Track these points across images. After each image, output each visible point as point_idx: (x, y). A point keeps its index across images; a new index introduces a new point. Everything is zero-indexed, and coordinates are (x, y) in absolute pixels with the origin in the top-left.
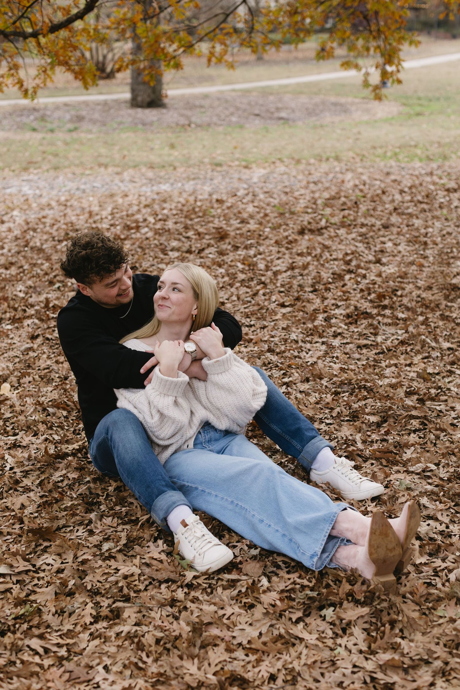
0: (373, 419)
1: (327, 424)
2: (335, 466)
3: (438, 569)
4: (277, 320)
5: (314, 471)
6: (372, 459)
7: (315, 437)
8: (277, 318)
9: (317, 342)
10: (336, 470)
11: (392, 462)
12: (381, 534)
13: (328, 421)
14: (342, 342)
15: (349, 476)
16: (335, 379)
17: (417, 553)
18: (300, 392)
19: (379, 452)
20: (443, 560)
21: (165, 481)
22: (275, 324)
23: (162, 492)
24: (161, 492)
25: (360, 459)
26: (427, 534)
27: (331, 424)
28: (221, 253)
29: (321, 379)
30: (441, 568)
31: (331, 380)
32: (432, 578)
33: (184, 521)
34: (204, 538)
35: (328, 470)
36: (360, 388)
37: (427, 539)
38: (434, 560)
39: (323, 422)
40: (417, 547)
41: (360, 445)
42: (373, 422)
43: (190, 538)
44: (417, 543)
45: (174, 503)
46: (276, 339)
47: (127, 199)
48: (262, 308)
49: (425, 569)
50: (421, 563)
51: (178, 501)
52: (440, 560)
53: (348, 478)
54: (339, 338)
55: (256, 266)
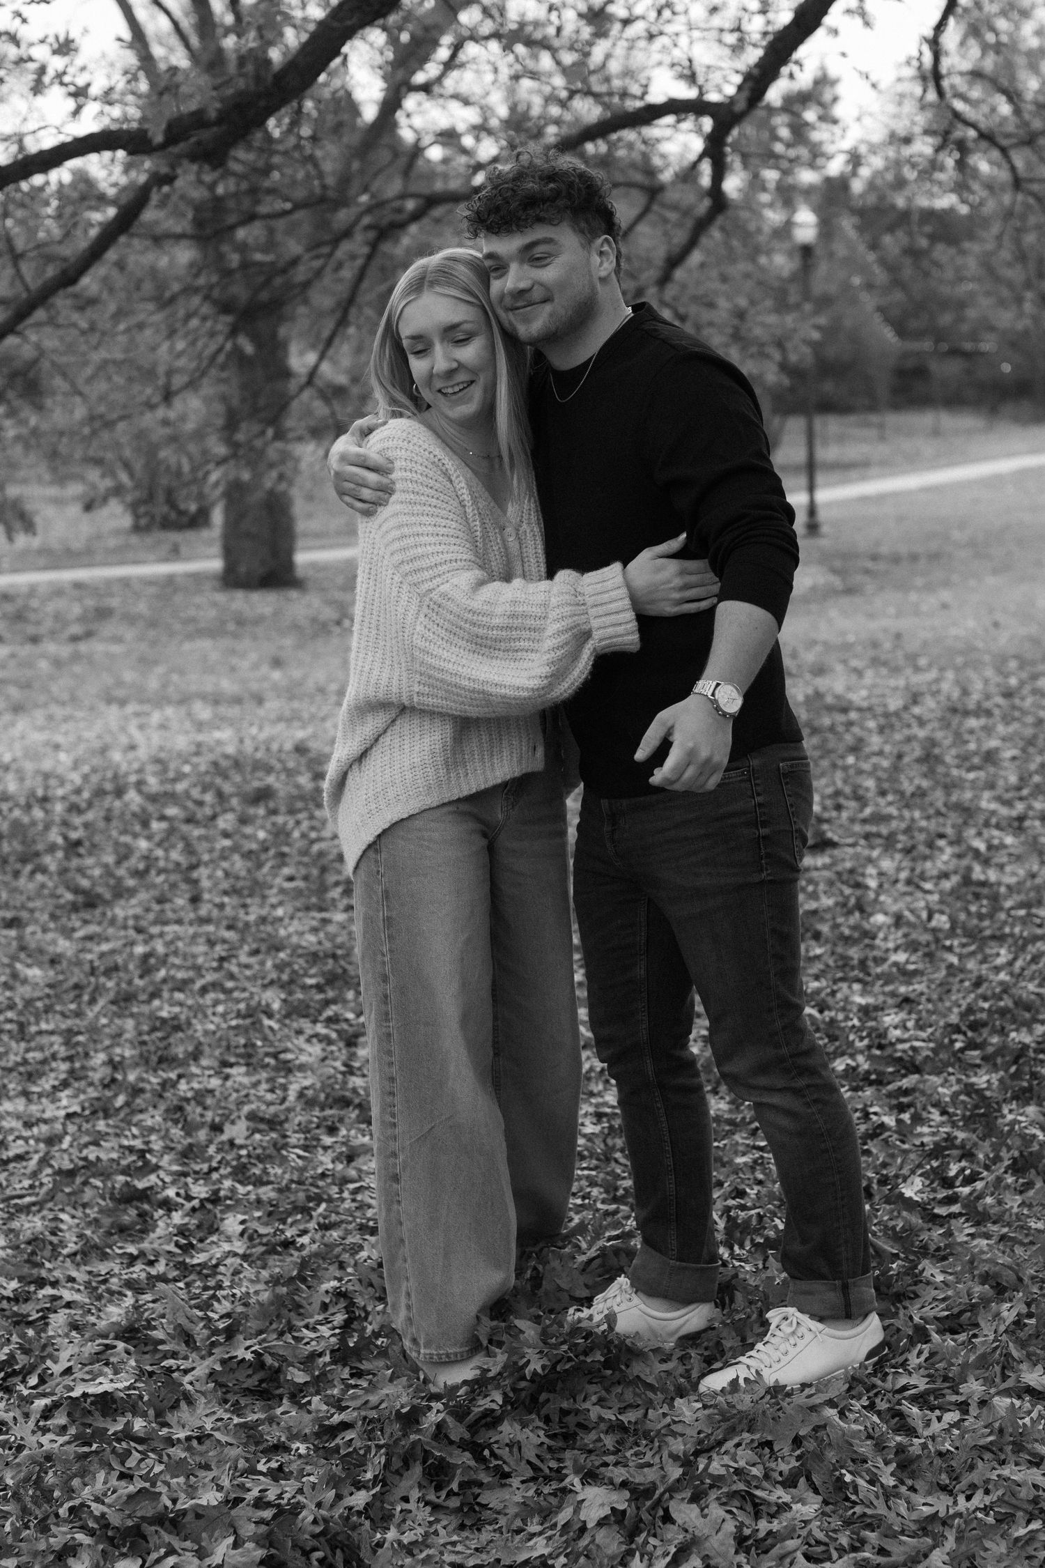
55: (288, 834)
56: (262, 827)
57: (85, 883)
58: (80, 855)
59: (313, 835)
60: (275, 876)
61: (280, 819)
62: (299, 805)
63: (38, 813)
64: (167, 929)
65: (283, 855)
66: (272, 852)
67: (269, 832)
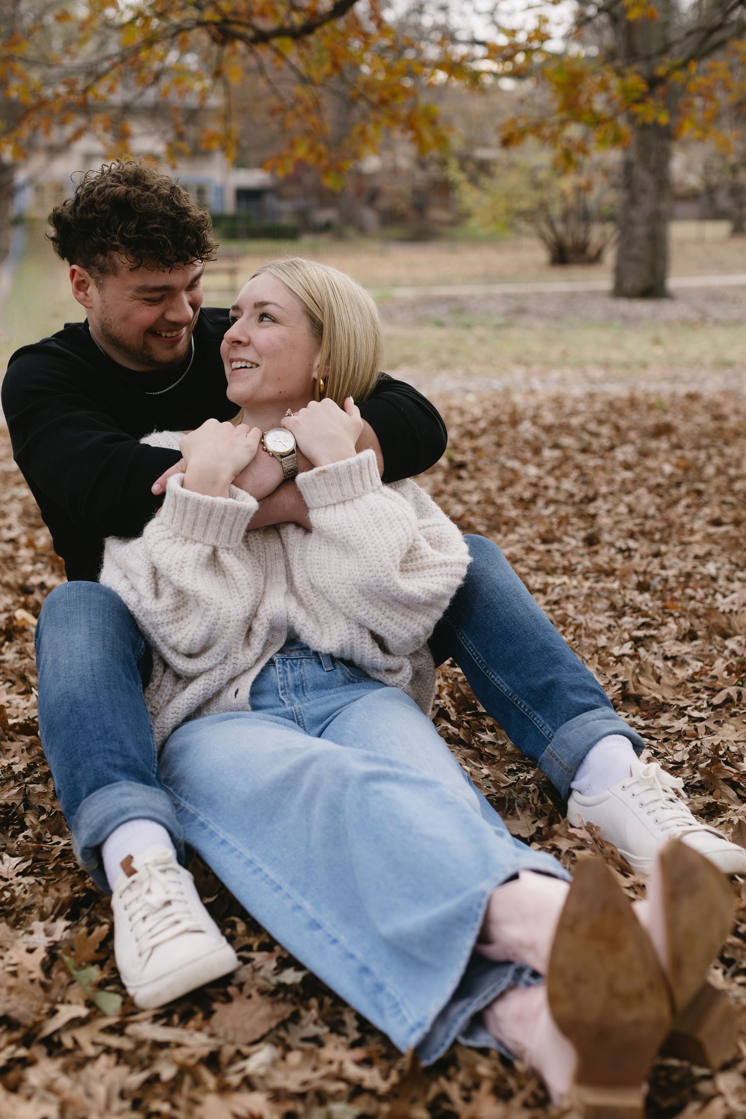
1: (692, 720)
2: (628, 782)
4: (690, 543)
5: (575, 795)
7: (598, 707)
8: (692, 539)
10: (626, 795)
13: (696, 714)
15: (659, 812)
18: (666, 658)
21: (125, 757)
22: (682, 551)
23: (109, 781)
24: (100, 782)
25: (732, 793)
27: (701, 720)
28: (644, 454)
29: (726, 636)
33: (130, 859)
34: (169, 910)
35: (607, 793)
39: (684, 715)
43: (135, 907)
45: (123, 812)
46: (671, 573)
48: (670, 526)
51: (136, 808)
53: (653, 816)
55: (700, 470)
56: (668, 461)
58: (460, 478)
59: (732, 472)
60: (694, 517)
61: (689, 455)
62: (705, 441)
65: (699, 493)
66: (683, 489)
67: (677, 466)
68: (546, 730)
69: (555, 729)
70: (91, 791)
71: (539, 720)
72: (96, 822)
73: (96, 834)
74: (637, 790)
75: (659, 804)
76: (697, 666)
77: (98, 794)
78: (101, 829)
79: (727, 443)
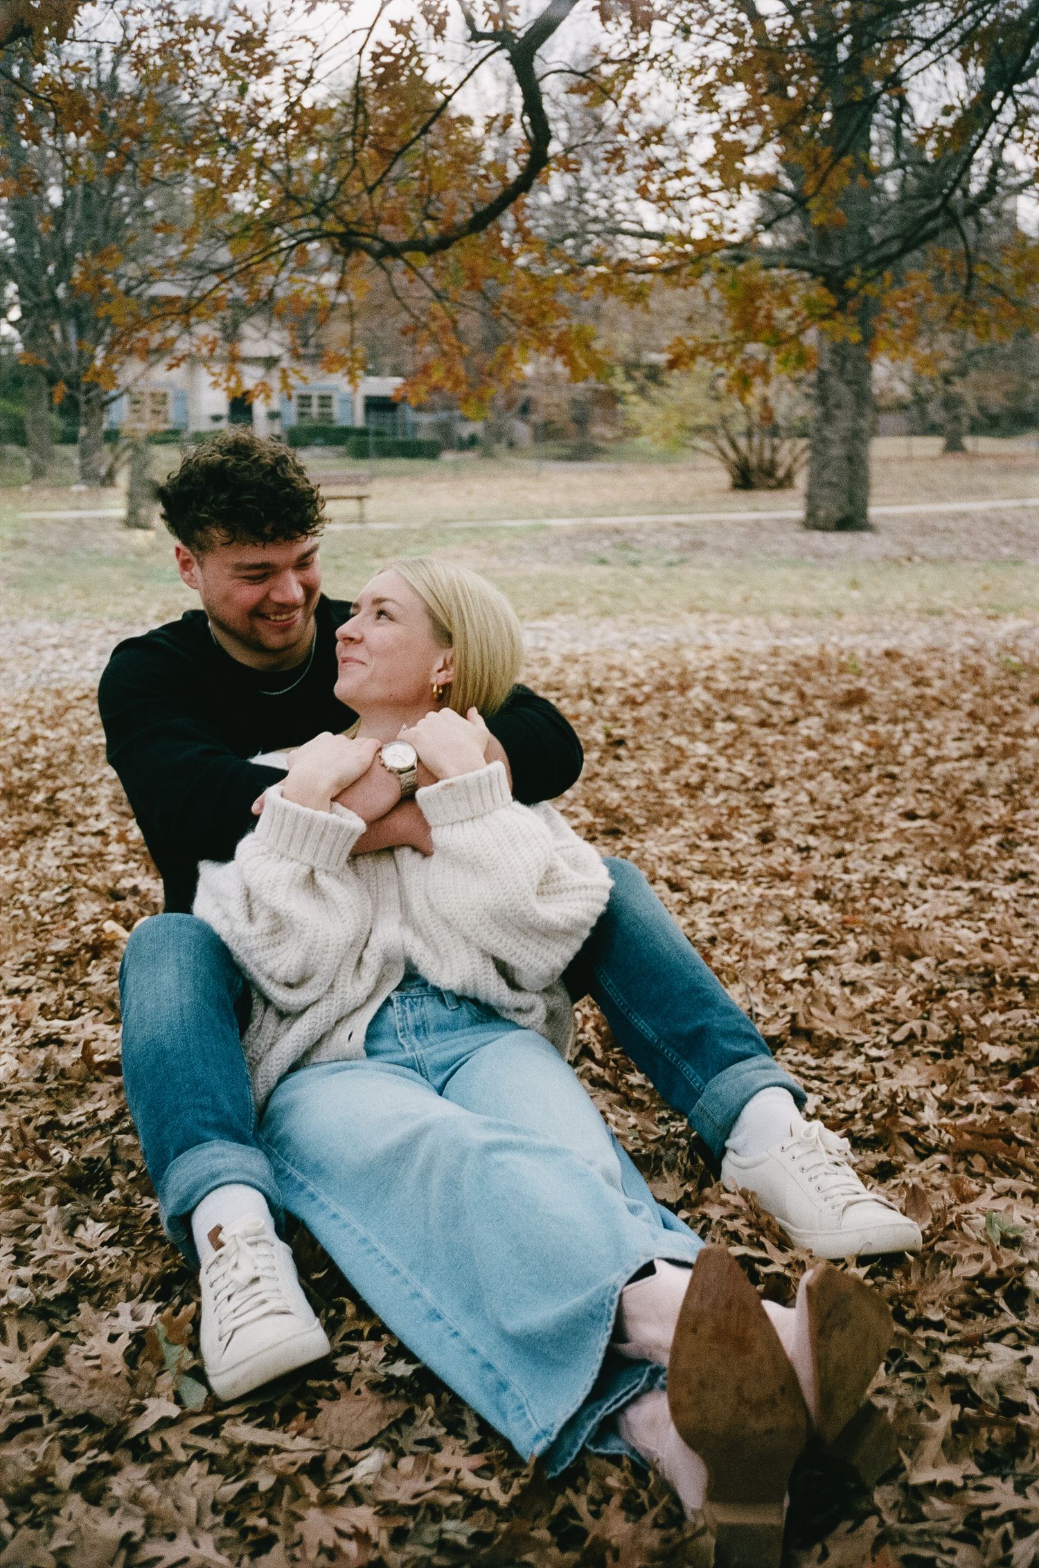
0: (999, 1053)
1: (870, 1059)
2: (787, 1142)
3: (985, 1515)
4: (878, 841)
5: (730, 1155)
6: (945, 1152)
7: (752, 1055)
8: (880, 836)
9: (958, 888)
10: (786, 1157)
11: (1000, 1164)
12: (719, 1335)
13: (874, 1052)
14: (1024, 892)
15: (821, 1178)
16: (951, 962)
17: (932, 1447)
18: (844, 984)
19: (970, 1133)
20: (1020, 1488)
21: (218, 1113)
22: (869, 850)
23: (200, 1141)
24: (191, 1141)
25: (909, 1150)
26: (999, 1387)
27: (880, 1059)
28: (832, 728)
29: (912, 958)
30: (998, 1512)
31: (940, 963)
32: (947, 1544)
33: (218, 1229)
35: (765, 1155)
36: (1008, 983)
37: (995, 1404)
38: (987, 1481)
39: (860, 1054)
40: (940, 1427)
41: (929, 1115)
42: (999, 1062)
44: (949, 1412)
45: (214, 1176)
46: (855, 877)
47: (705, 654)
48: (857, 819)
49: (938, 1505)
50: (931, 1486)
51: (229, 1171)
52: (1009, 1486)
53: (815, 1183)
54: (1021, 882)
55: (895, 749)
56: (858, 738)
57: (613, 797)
58: (618, 758)
59: (932, 752)
60: (885, 809)
61: (883, 730)
62: (903, 713)
63: (586, 705)
64: (722, 885)
65: (893, 777)
66: (875, 773)
67: (869, 744)
68: (697, 1082)
69: (706, 1081)
70: (179, 1152)
71: (688, 1069)
72: (183, 1188)
73: (184, 1202)
74: (798, 1152)
75: (822, 1169)
76: (877, 993)
77: (187, 1155)
78: (190, 1196)
79: (928, 715)
